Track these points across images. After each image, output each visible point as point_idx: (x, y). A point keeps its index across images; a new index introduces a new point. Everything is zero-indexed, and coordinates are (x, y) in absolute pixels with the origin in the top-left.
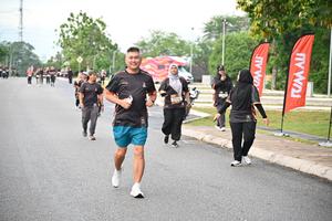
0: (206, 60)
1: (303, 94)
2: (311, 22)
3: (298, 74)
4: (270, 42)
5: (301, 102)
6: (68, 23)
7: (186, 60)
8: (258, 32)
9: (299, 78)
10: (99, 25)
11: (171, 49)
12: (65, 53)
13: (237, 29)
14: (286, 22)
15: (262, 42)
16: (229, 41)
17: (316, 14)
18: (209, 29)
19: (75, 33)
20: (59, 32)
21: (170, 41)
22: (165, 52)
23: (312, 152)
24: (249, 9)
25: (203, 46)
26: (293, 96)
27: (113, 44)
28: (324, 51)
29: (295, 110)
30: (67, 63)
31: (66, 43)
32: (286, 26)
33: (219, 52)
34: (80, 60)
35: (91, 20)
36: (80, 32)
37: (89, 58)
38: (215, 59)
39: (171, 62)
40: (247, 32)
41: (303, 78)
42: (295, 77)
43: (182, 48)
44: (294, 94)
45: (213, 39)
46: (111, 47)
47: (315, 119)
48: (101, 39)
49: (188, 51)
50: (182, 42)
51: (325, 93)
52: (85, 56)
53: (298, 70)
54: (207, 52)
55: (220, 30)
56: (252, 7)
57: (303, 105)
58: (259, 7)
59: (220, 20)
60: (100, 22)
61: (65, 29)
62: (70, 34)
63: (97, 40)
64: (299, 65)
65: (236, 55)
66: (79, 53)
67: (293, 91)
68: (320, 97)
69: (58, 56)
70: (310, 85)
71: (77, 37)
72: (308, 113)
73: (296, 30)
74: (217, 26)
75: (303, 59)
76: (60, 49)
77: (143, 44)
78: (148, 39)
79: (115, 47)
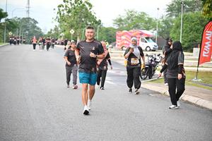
0: (168, 33)
6: (64, 4)
7: (153, 33)
10: (87, 6)
11: (142, 24)
12: (61, 26)
18: (171, 9)
19: (69, 12)
21: (141, 18)
22: (137, 26)
25: (166, 22)
27: (97, 20)
30: (63, 34)
31: (62, 19)
33: (178, 27)
34: (72, 32)
35: (81, 2)
36: (73, 11)
37: (79, 30)
38: (175, 32)
39: (141, 34)
43: (149, 24)
45: (174, 17)
46: (96, 22)
48: (88, 16)
49: (154, 26)
50: (150, 19)
52: (76, 29)
54: (169, 27)
55: (179, 10)
60: (88, 3)
61: (61, 8)
62: (65, 12)
63: (85, 17)
65: (191, 30)
66: (72, 27)
69: (56, 29)
71: (70, 14)
74: (177, 8)
76: (58, 24)
77: (120, 20)
78: (124, 16)
79: (99, 23)
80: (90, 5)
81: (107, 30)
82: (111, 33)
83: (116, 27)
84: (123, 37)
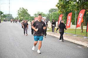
0: (49, 18)
1: (70, 25)
2: (72, 10)
3: (69, 21)
4: (63, 14)
5: (69, 27)
6: (20, 10)
7: (45, 18)
8: (60, 12)
10: (26, 10)
13: (56, 11)
14: (66, 10)
15: (61, 14)
16: (54, 14)
17: (73, 8)
19: (21, 12)
20: (18, 12)
23: (71, 37)
24: (58, 7)
25: (48, 15)
26: (68, 25)
28: (74, 16)
29: (68, 28)
30: (19, 18)
31: (19, 14)
32: (66, 11)
33: (52, 16)
34: (22, 18)
35: (24, 9)
37: (24, 17)
38: (51, 17)
40: (58, 12)
41: (70, 22)
42: (68, 21)
45: (51, 13)
47: (72, 30)
48: (27, 13)
49: (45, 16)
50: (44, 14)
51: (75, 25)
52: (23, 17)
53: (69, 20)
54: (49, 16)
55: (52, 11)
56: (59, 6)
57: (70, 27)
58: (60, 7)
59: (52, 9)
63: (26, 14)
64: (69, 19)
65: (56, 17)
66: (22, 16)
67: (68, 24)
68: (73, 26)
70: (71, 23)
72: (71, 29)
73: (68, 11)
74: (51, 11)
75: (70, 18)
76: (18, 16)
77: (36, 14)
78: (37, 13)
79: (30, 15)
80: (27, 10)
82: (33, 18)
83: (34, 16)
84: (37, 19)
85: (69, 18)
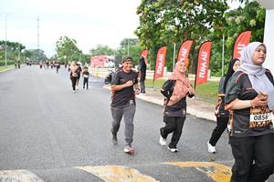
0: (121, 57)
1: (162, 72)
2: (166, 41)
3: (160, 63)
4: (148, 49)
5: (161, 75)
6: (60, 41)
7: (112, 57)
8: (143, 45)
9: (160, 65)
11: (106, 52)
12: (58, 54)
13: (135, 44)
14: (155, 41)
15: (145, 49)
17: (168, 38)
18: (122, 44)
19: (63, 45)
20: (56, 45)
21: (105, 49)
22: (103, 54)
24: (139, 35)
25: (119, 51)
27: (80, 50)
30: (59, 59)
31: (59, 50)
32: (155, 43)
33: (126, 54)
34: (65, 57)
35: (70, 40)
36: (65, 45)
37: (69, 56)
39: (106, 58)
40: (138, 45)
41: (162, 65)
43: (110, 52)
44: (158, 72)
45: (124, 48)
46: (79, 52)
48: (74, 48)
49: (113, 54)
50: (110, 50)
52: (67, 56)
53: (160, 61)
54: (122, 54)
55: (127, 44)
58: (143, 34)
59: (127, 40)
60: (74, 41)
61: (58, 44)
62: (61, 46)
63: (72, 49)
64: (160, 59)
66: (65, 54)
67: (158, 70)
69: (55, 56)
70: (165, 68)
71: (64, 47)
73: (159, 44)
74: (125, 43)
76: (56, 53)
77: (93, 50)
78: (95, 49)
79: (81, 52)
81: (86, 56)
82: (88, 58)
83: (91, 54)
84: (95, 60)
85: (161, 57)
